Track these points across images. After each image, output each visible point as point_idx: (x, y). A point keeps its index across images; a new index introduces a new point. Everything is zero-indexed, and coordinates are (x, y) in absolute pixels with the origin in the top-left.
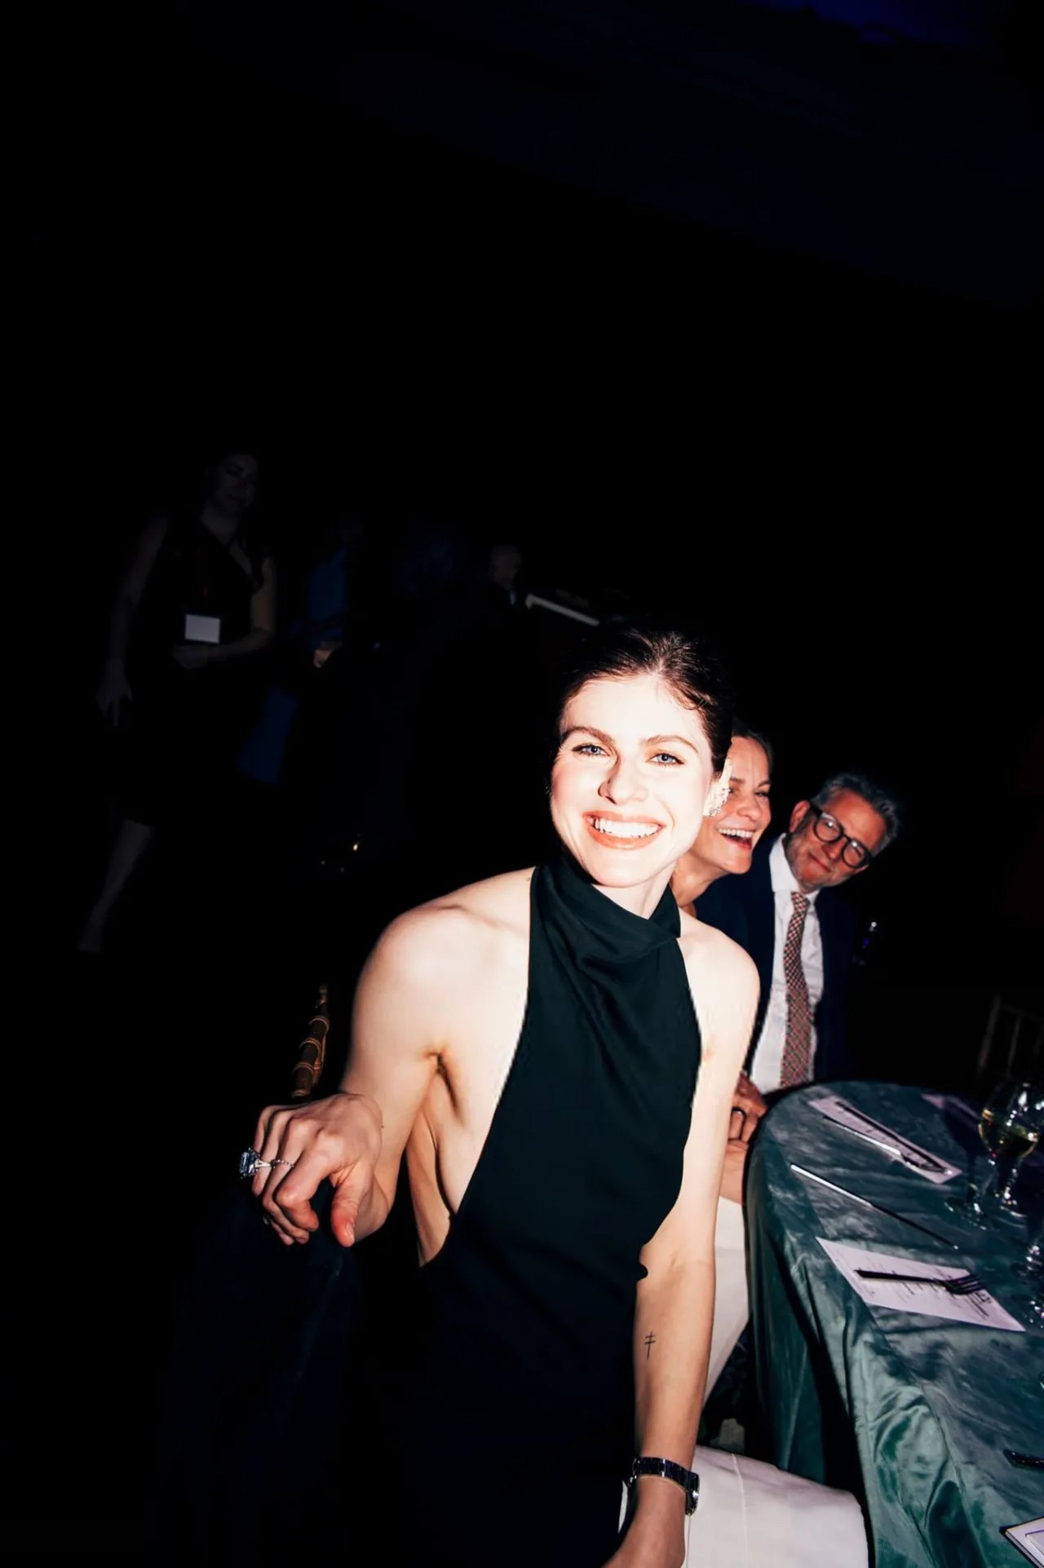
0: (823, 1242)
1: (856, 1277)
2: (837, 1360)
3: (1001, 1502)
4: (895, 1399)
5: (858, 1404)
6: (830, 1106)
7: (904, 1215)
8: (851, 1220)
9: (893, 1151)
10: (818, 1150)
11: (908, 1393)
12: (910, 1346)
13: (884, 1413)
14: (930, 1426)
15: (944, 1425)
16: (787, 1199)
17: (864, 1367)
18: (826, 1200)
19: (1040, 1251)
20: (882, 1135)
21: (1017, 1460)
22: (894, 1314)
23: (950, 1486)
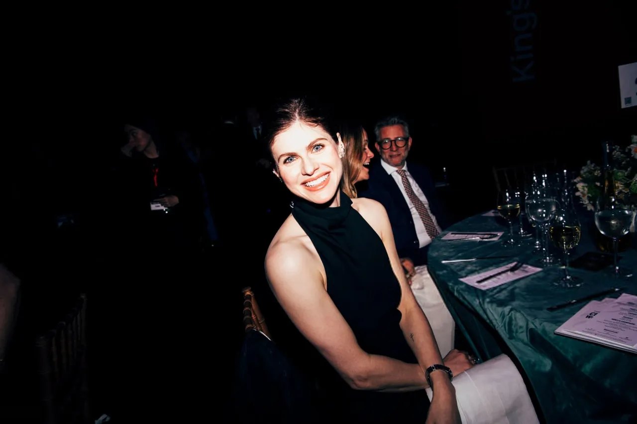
0: (461, 280)
1: (476, 284)
2: (481, 312)
3: (550, 324)
4: (504, 314)
5: (494, 322)
6: (450, 236)
7: (488, 256)
8: (469, 268)
9: (477, 238)
10: (450, 252)
11: (507, 309)
12: (503, 295)
13: (503, 320)
14: (518, 315)
15: (522, 312)
16: (444, 273)
17: (490, 309)
18: (458, 266)
19: (540, 242)
20: (471, 236)
21: (551, 309)
22: (495, 288)
23: (531, 330)
